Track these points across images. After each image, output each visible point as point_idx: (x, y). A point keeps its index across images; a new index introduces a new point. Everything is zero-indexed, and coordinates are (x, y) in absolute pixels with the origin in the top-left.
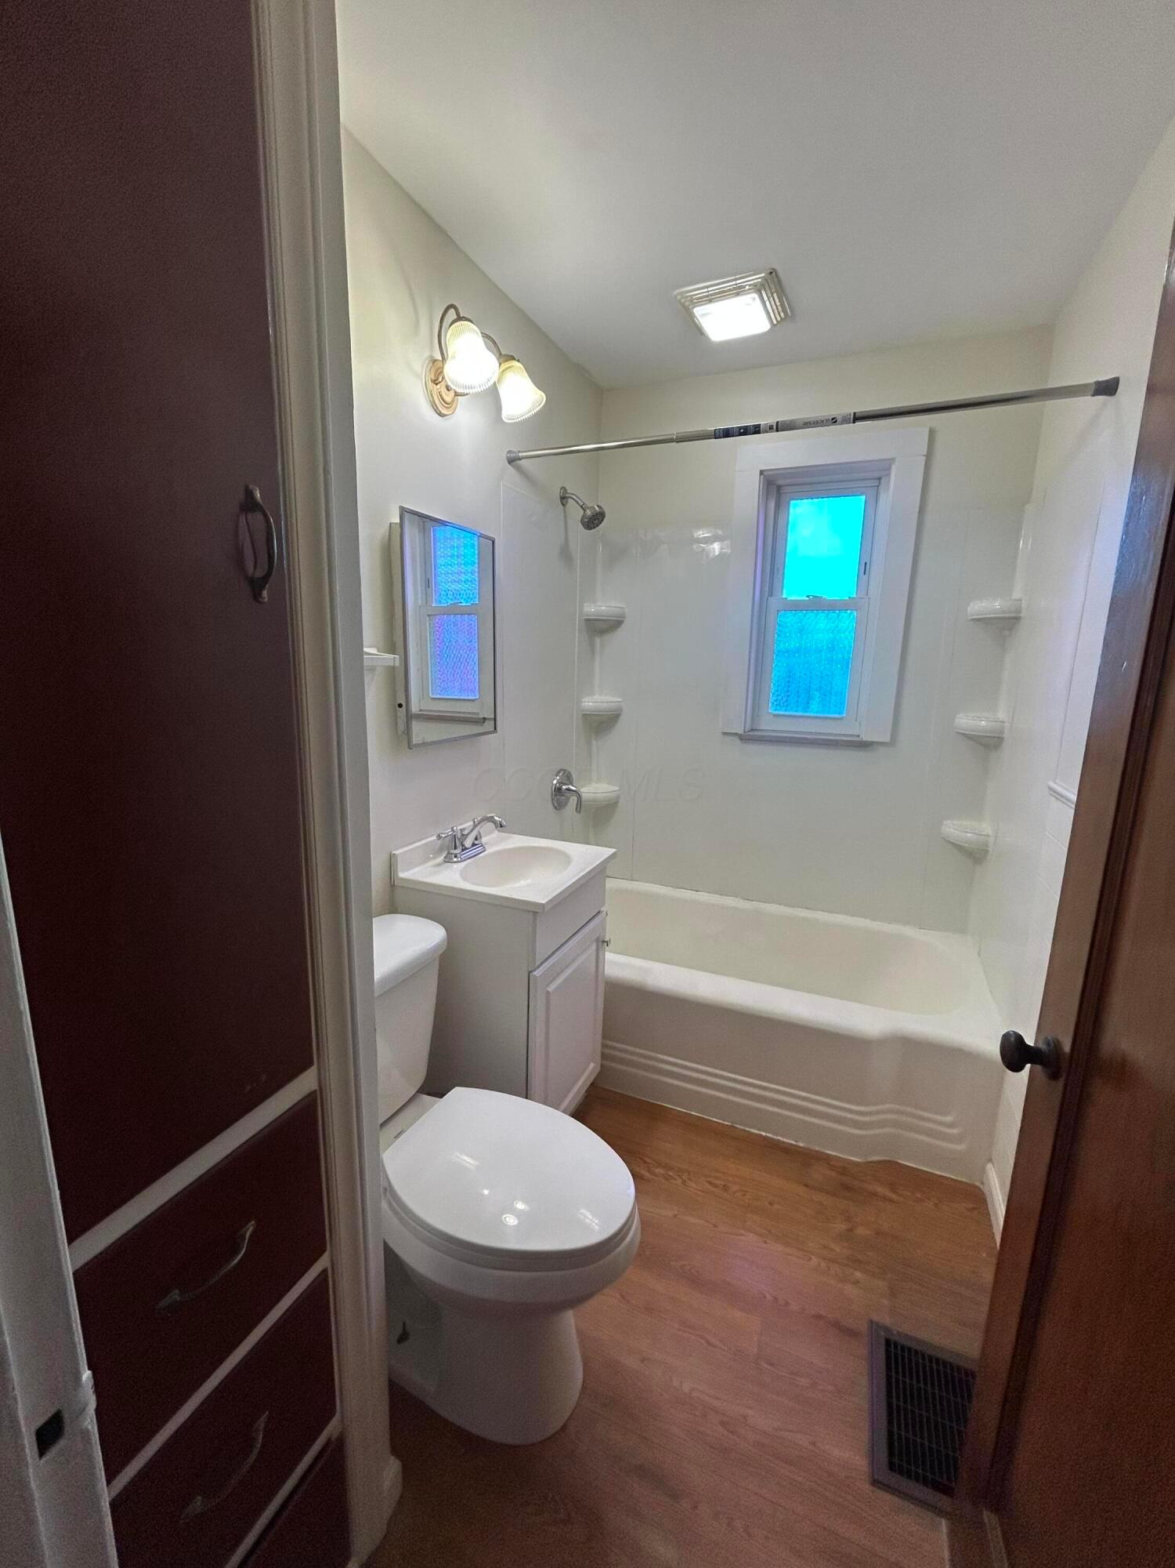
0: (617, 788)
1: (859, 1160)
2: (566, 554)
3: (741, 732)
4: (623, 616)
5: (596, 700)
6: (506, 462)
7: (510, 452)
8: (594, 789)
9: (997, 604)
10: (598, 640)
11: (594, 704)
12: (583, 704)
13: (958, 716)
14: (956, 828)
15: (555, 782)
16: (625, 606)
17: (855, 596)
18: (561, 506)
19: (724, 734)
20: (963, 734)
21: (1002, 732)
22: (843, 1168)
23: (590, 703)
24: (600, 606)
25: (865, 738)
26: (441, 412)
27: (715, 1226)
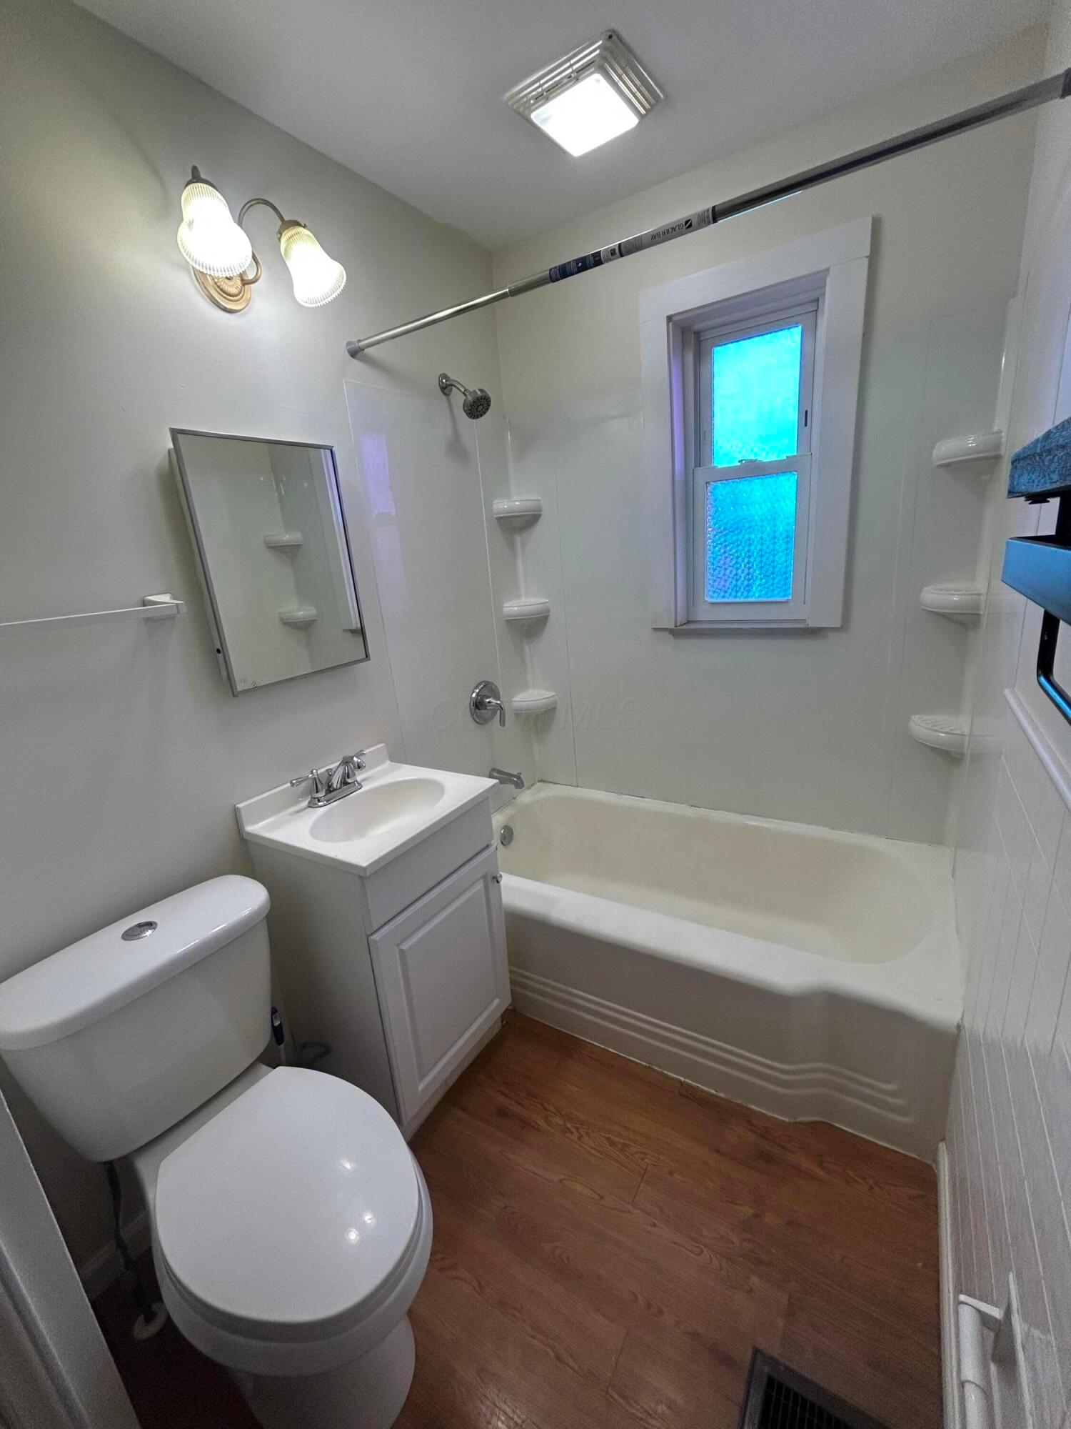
0: (553, 694)
1: (787, 1120)
2: (457, 449)
3: (672, 626)
4: (540, 509)
5: (520, 604)
6: (348, 355)
7: (349, 343)
8: (530, 696)
9: (971, 442)
10: (518, 538)
11: (519, 608)
12: (505, 609)
13: (925, 589)
14: (926, 726)
15: (474, 695)
16: (540, 498)
17: (795, 454)
18: (444, 397)
19: (655, 629)
20: (933, 612)
21: (978, 608)
22: (765, 1130)
23: (514, 607)
24: (512, 502)
25: (813, 623)
26: (225, 308)
27: (601, 1197)
